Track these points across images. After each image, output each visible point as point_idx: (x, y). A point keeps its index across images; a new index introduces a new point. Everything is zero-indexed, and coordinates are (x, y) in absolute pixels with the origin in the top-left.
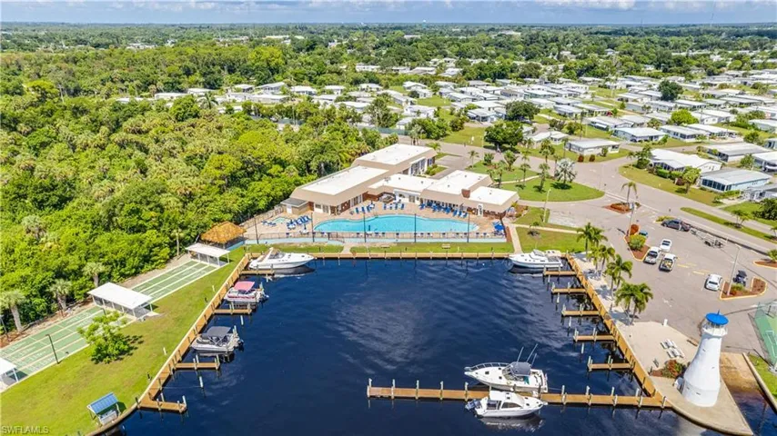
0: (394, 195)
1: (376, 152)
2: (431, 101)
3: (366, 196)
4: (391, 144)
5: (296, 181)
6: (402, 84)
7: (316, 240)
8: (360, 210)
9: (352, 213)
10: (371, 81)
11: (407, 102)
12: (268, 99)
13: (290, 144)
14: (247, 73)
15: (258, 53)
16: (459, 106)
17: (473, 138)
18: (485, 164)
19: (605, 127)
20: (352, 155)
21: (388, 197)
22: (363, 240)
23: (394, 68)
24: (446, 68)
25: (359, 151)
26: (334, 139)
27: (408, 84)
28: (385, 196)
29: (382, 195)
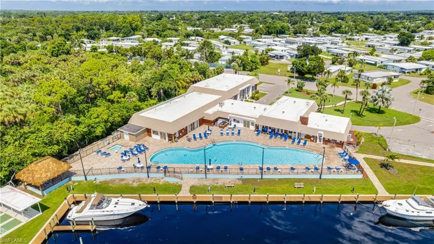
0: (228, 120)
1: (207, 80)
2: (239, 47)
3: (202, 121)
4: (218, 74)
5: (136, 106)
6: (217, 37)
7: (151, 175)
8: (197, 136)
9: (189, 140)
10: (197, 35)
11: (224, 47)
12: (128, 45)
13: (135, 74)
14: (117, 30)
15: (124, 18)
16: (261, 49)
17: (279, 71)
18: (297, 91)
19: (374, 63)
20: (187, 83)
21: (223, 121)
22: (203, 176)
23: (211, 29)
24: (244, 29)
25: (193, 80)
26: (172, 69)
27: (222, 37)
28: (220, 121)
29: (217, 120)
